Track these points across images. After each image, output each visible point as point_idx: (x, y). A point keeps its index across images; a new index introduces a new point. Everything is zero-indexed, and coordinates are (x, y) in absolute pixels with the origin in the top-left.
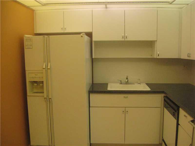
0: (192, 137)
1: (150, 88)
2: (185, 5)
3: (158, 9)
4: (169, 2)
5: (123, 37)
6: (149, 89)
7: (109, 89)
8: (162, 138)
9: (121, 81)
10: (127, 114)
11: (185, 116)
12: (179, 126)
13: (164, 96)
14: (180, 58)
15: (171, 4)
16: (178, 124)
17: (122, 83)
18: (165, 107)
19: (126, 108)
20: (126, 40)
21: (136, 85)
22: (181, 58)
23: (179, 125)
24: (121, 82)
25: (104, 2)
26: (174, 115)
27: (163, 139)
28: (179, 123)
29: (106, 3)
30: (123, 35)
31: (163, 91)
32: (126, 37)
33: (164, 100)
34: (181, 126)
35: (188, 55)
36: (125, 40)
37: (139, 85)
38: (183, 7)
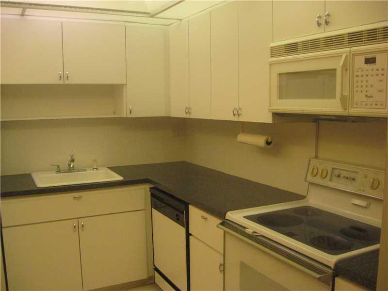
0: (223, 253)
1: (122, 176)
2: (175, 21)
3: (126, 24)
4: (148, 14)
5: (60, 77)
6: (118, 178)
7: (40, 184)
8: (153, 265)
9: (58, 166)
10: (83, 230)
11: (203, 217)
12: (190, 237)
13: (150, 188)
14: (168, 116)
15: (152, 16)
16: (188, 235)
17: (60, 171)
18: (155, 208)
19: (79, 219)
20: (67, 82)
21: (90, 172)
22: (172, 116)
23: (191, 235)
24: (58, 168)
25: (20, 3)
26: (177, 220)
27: (156, 267)
28: (190, 232)
29: (24, 6)
30: (60, 73)
31: (147, 179)
32: (67, 77)
33: (152, 195)
34: (195, 237)
35: (187, 111)
36: (65, 83)
37: (95, 171)
38: (169, 24)
